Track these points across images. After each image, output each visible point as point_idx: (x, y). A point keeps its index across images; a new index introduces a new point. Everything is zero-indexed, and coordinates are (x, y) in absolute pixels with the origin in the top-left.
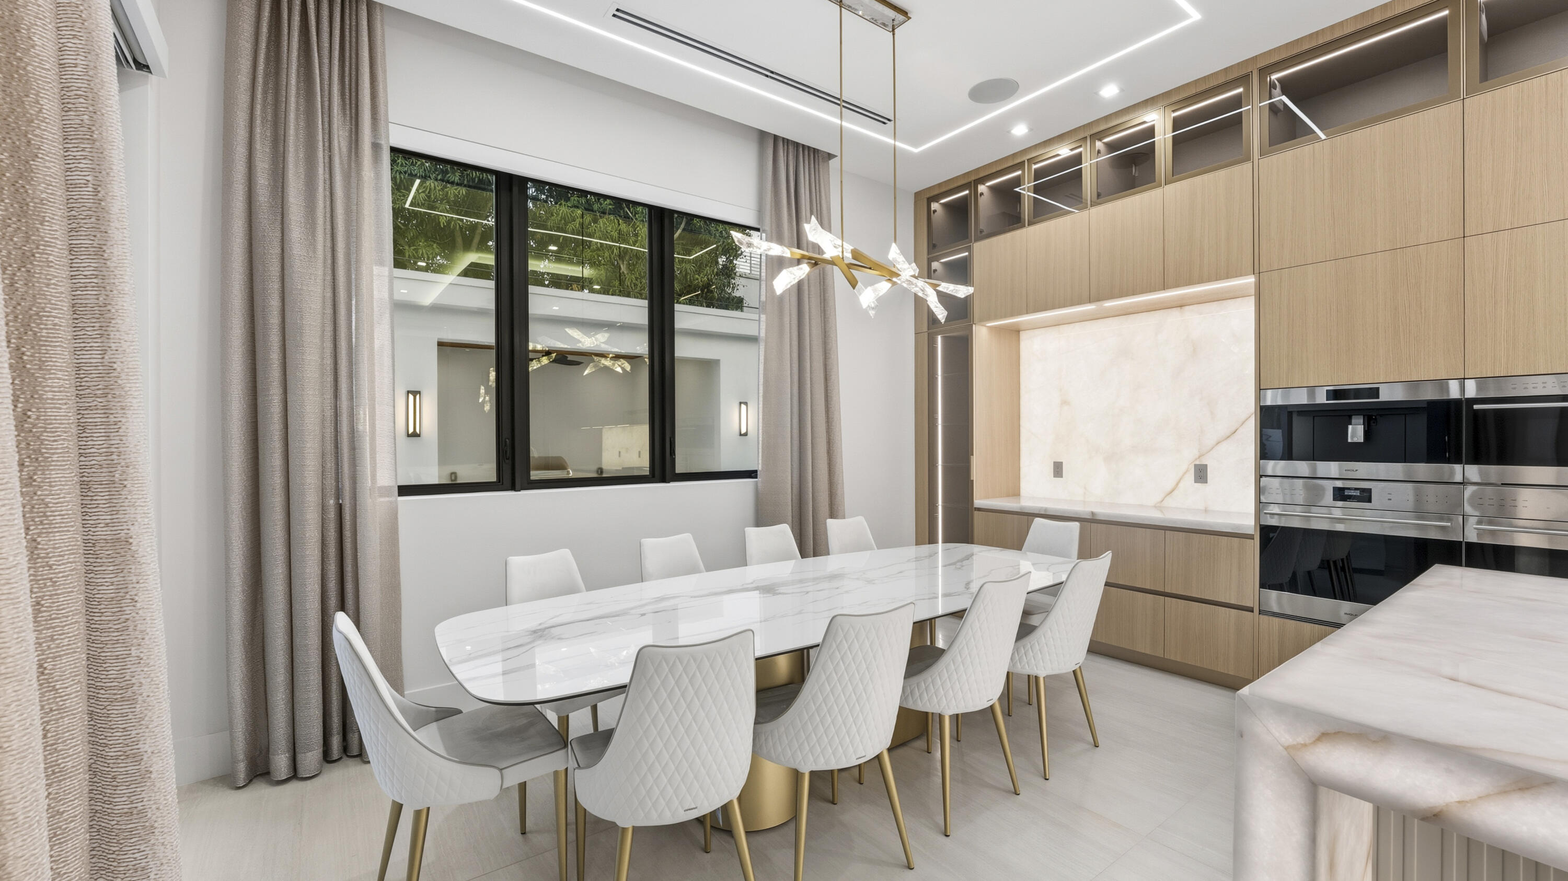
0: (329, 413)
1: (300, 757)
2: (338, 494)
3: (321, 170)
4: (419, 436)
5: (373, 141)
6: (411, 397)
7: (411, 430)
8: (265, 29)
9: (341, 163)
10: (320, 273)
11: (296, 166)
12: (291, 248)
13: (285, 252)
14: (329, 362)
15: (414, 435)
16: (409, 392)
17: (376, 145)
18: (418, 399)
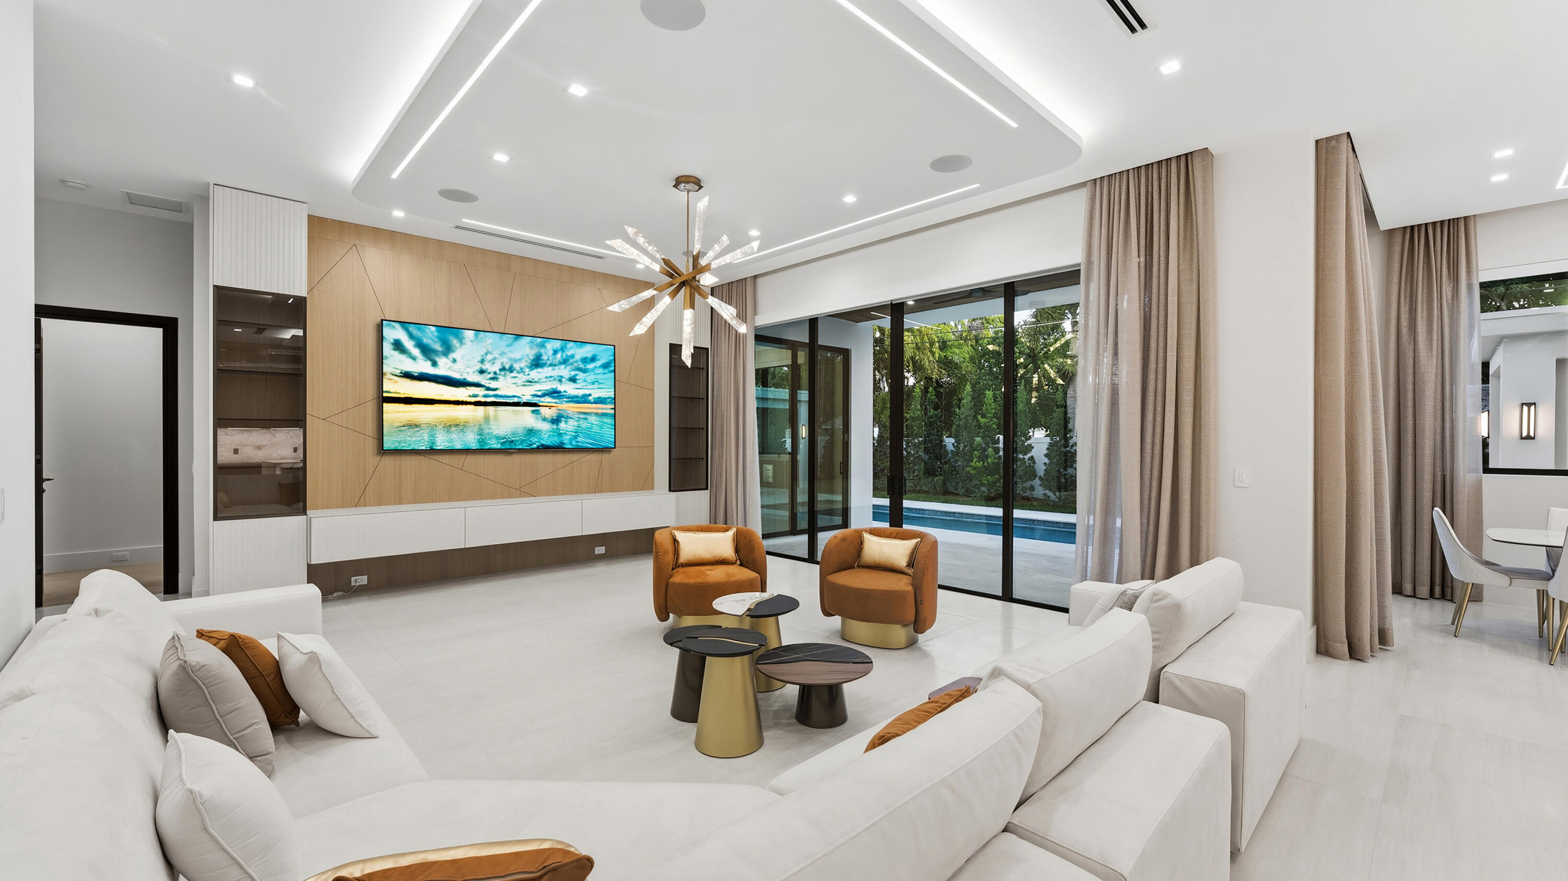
0: (1439, 430)
1: (1417, 587)
2: (1443, 469)
3: (1435, 312)
4: (1534, 438)
5: (1468, 283)
6: (1525, 408)
7: (1525, 434)
8: (1406, 254)
9: (1448, 304)
10: (1435, 362)
11: (1422, 312)
12: (1419, 353)
13: (1416, 355)
14: (1439, 404)
15: (1529, 437)
16: (1523, 404)
17: (1470, 287)
18: (1532, 408)
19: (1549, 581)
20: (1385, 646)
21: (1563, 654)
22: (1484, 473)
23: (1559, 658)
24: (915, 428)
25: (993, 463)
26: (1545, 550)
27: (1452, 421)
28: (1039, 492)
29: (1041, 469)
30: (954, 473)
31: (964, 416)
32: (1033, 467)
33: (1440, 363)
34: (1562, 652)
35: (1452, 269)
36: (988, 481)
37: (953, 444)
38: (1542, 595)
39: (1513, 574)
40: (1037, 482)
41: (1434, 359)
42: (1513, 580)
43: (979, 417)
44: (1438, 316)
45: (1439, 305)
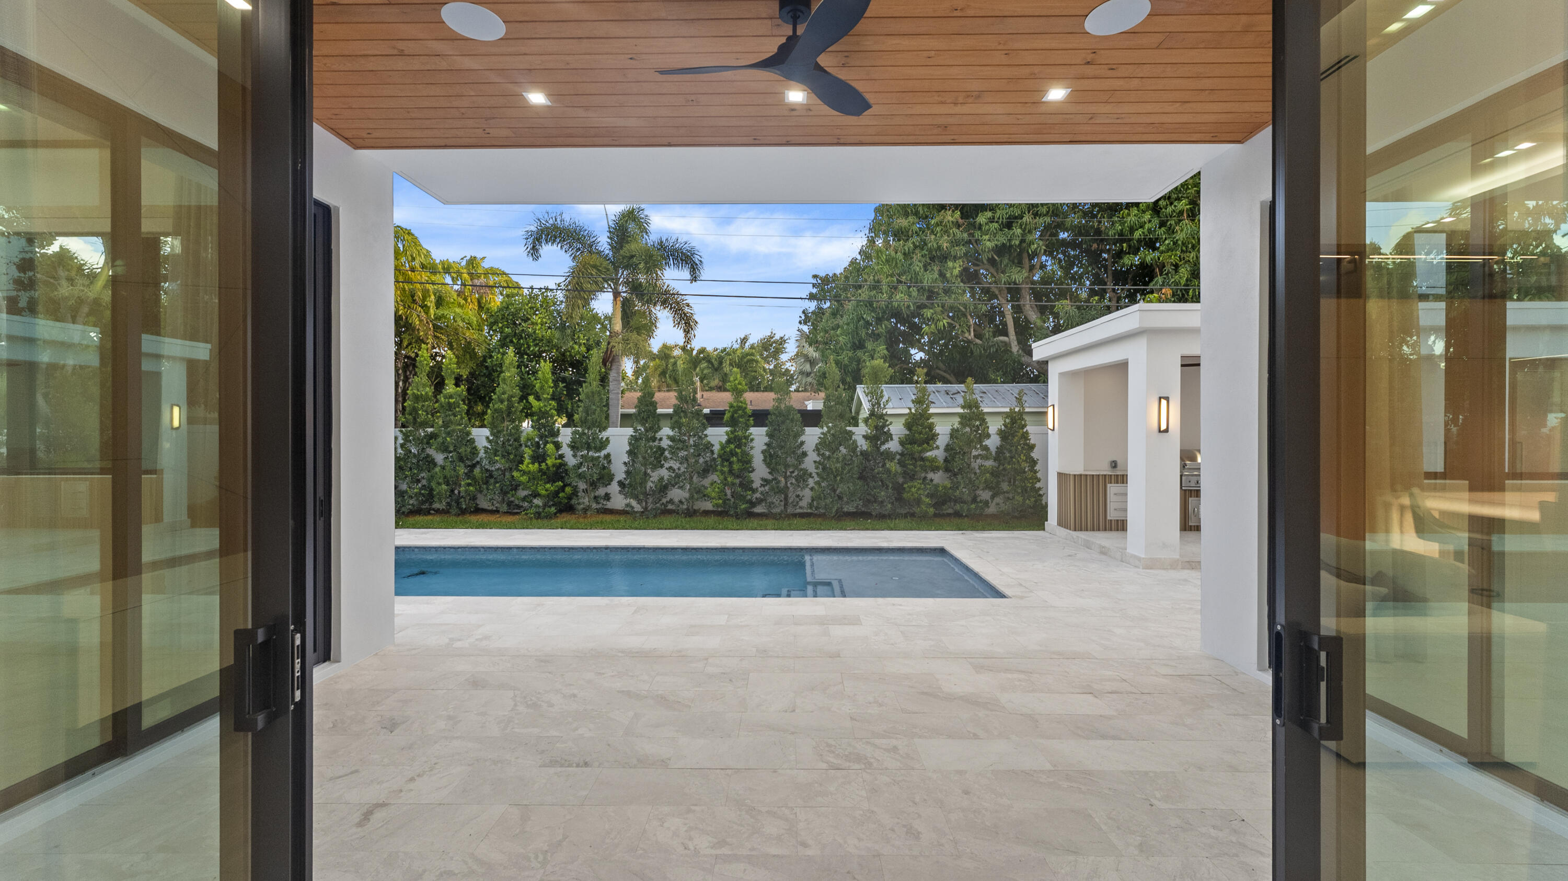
24: (420, 412)
25: (554, 466)
28: (618, 501)
29: (619, 470)
30: (492, 481)
31: (506, 396)
32: (608, 468)
36: (546, 490)
37: (487, 438)
40: (614, 488)
43: (531, 398)
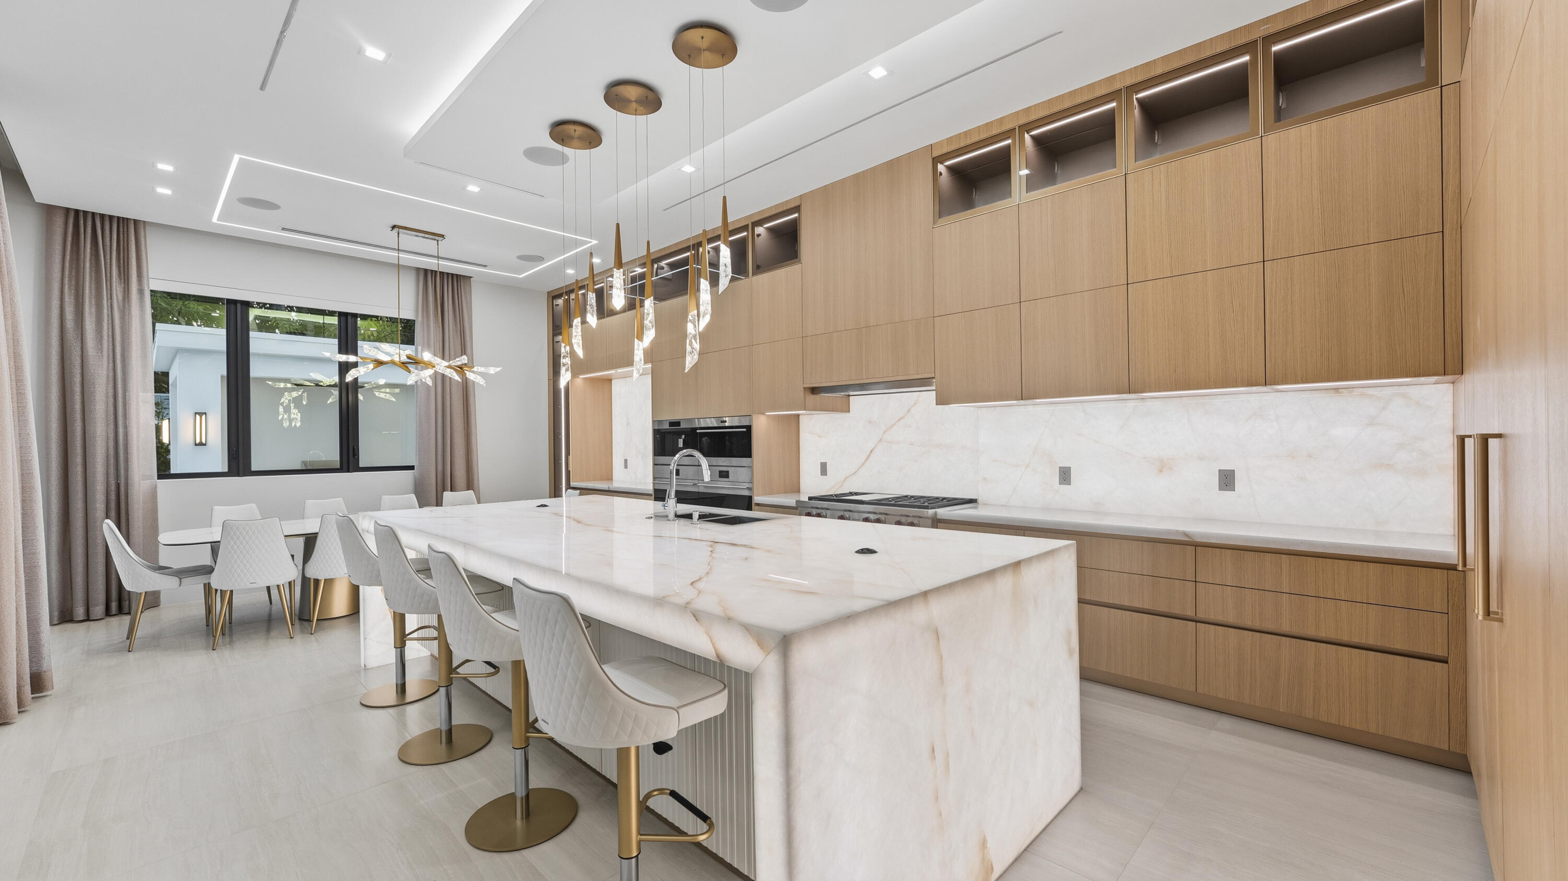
0: (112, 436)
1: (91, 609)
2: (117, 477)
3: (105, 311)
4: (205, 445)
5: (139, 288)
6: (198, 417)
7: (198, 441)
8: (69, 239)
11: (90, 308)
12: (88, 352)
13: (84, 353)
14: (111, 409)
15: (201, 444)
16: (196, 413)
17: (141, 292)
18: (204, 417)
19: (211, 574)
20: (42, 692)
21: (224, 636)
22: (158, 479)
23: (220, 641)
26: (210, 546)
27: (126, 427)
33: (111, 365)
34: (223, 635)
35: (122, 268)
38: (208, 588)
39: (182, 574)
41: (105, 358)
42: (182, 579)
44: (108, 315)
45: (109, 304)
